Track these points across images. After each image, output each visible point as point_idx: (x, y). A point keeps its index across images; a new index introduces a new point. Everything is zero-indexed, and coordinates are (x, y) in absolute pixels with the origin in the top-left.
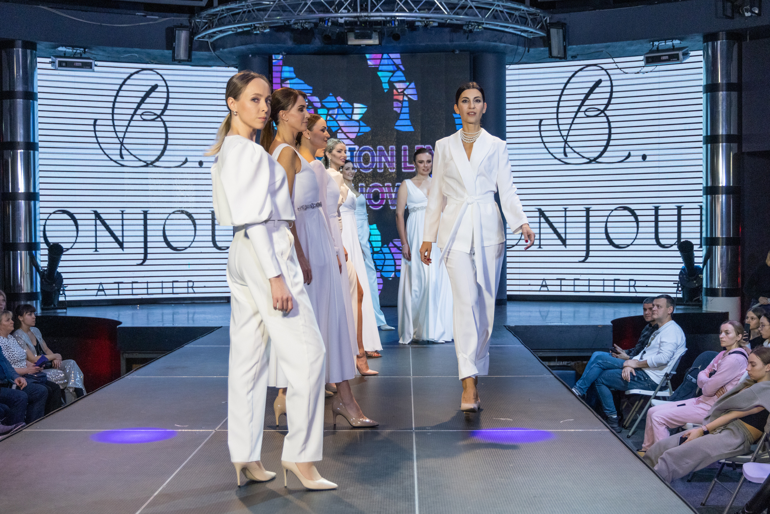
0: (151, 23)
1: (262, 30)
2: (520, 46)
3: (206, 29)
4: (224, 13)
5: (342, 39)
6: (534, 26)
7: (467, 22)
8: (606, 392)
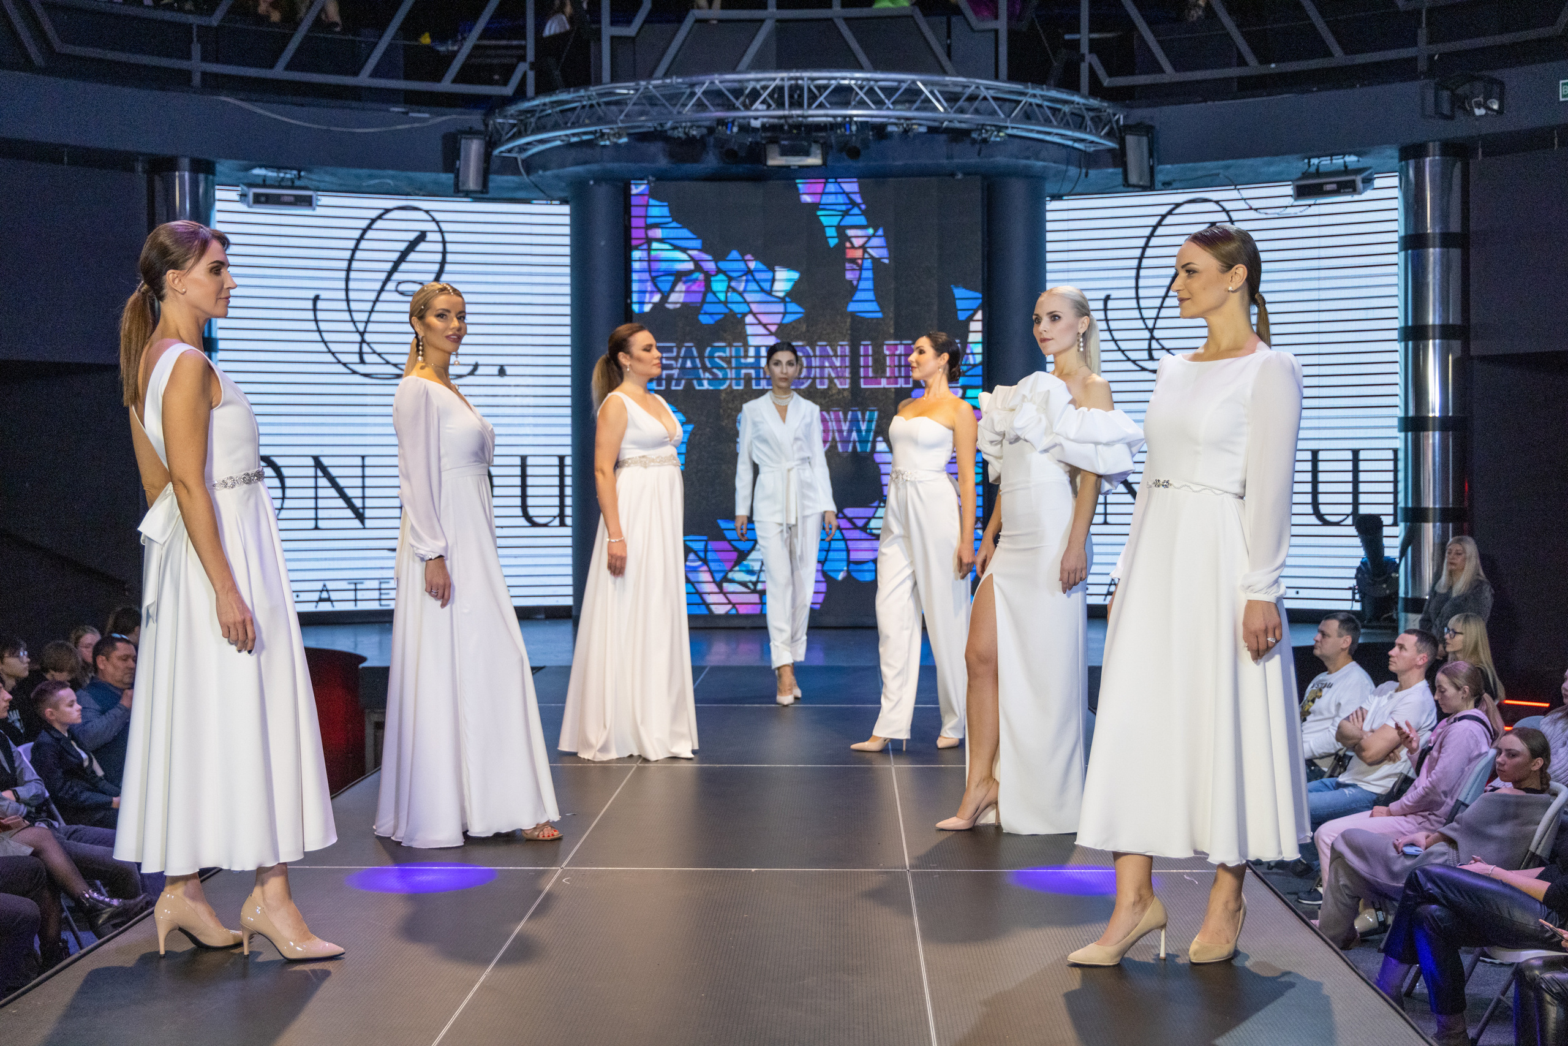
0: (416, 125)
1: (615, 140)
2: (1073, 164)
3: (513, 137)
4: (547, 108)
5: (757, 154)
6: (1096, 130)
7: (978, 125)
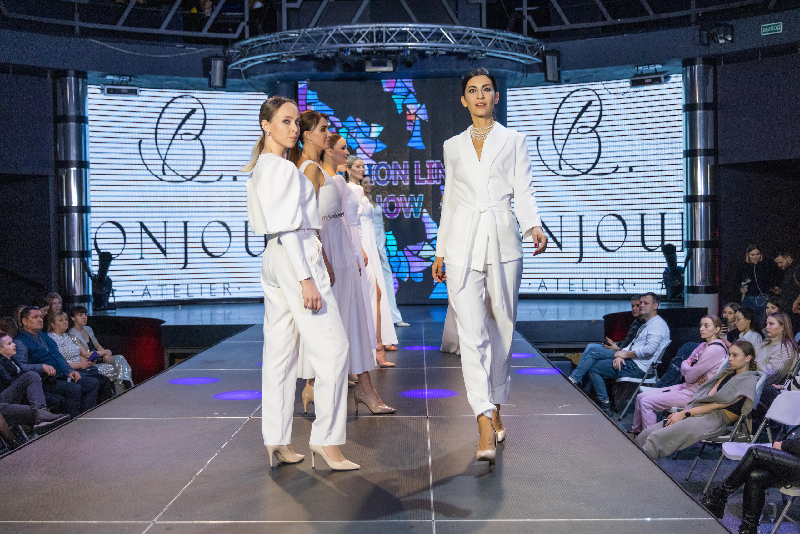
0: (190, 53)
1: (289, 60)
2: (520, 71)
3: (239, 59)
4: (255, 44)
5: (360, 66)
6: (531, 53)
7: (471, 50)
8: (599, 380)
